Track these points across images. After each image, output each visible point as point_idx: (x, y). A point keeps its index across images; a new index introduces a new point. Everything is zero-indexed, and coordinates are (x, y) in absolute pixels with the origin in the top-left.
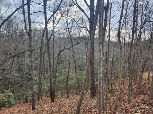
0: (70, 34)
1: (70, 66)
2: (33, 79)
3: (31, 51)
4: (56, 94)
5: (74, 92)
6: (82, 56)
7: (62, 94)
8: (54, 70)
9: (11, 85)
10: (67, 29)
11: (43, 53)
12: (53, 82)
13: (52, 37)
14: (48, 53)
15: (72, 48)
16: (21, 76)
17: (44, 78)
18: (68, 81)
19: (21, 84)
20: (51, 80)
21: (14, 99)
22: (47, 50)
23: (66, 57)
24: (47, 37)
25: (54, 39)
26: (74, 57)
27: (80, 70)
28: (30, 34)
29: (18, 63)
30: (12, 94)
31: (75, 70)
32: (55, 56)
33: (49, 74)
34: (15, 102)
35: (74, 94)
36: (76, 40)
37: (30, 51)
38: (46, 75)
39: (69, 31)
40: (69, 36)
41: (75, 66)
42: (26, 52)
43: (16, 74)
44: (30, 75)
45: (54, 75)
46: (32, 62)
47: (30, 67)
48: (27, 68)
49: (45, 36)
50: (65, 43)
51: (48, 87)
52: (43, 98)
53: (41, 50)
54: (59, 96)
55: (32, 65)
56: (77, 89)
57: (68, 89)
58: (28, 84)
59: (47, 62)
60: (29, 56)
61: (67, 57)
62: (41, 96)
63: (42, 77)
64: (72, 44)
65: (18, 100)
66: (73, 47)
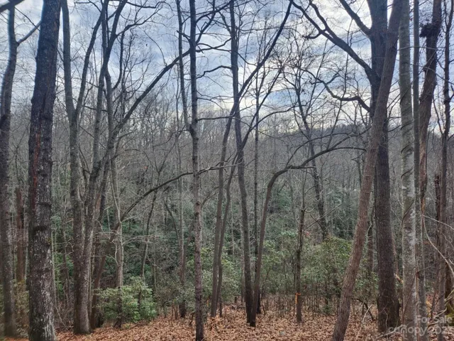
0: (305, 123)
1: (305, 220)
2: (198, 252)
3: (197, 176)
4: (263, 303)
5: (321, 306)
6: (345, 189)
7: (280, 306)
8: (256, 228)
9: (148, 263)
10: (297, 109)
11: (226, 179)
12: (252, 265)
13: (254, 132)
14: (241, 179)
15: (310, 164)
16: (171, 242)
17: (230, 252)
18: (299, 267)
19: (170, 262)
20: (247, 259)
21: (152, 304)
22: (236, 171)
23: (292, 190)
24: (237, 135)
25: (257, 139)
26: (317, 191)
27: (341, 235)
28: (195, 129)
29: (166, 205)
30: (148, 289)
31: (321, 235)
32: (258, 189)
33: (242, 240)
34: (154, 311)
35: (319, 312)
36: (325, 140)
37: (194, 176)
38: (234, 243)
39: (302, 114)
40: (303, 129)
41: (323, 219)
42: (186, 177)
43: (159, 235)
44: (193, 240)
45: (255, 244)
46: (197, 204)
47: (193, 218)
48: (185, 221)
49: (233, 132)
50: (289, 150)
51: (241, 280)
52: (226, 310)
53: (221, 170)
54: (270, 312)
55: (197, 214)
56: (329, 297)
57: (298, 291)
58: (188, 264)
59: (237, 206)
60: (191, 187)
61: (295, 192)
62: (221, 305)
63: (224, 247)
64: (313, 152)
65: (163, 306)
66: (314, 162)
